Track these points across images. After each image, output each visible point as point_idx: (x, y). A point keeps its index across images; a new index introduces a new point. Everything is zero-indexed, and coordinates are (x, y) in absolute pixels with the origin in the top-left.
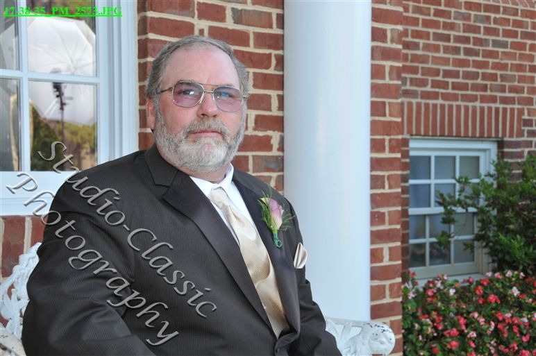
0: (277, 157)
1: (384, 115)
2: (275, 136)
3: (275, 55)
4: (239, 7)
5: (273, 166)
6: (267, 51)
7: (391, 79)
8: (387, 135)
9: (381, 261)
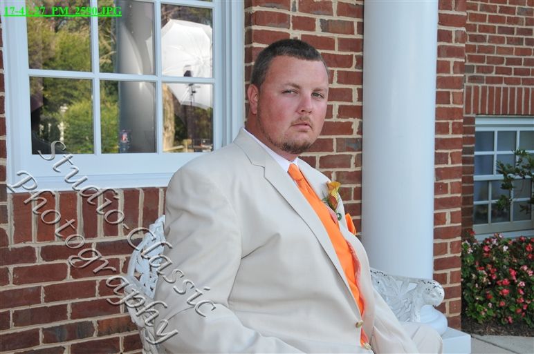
0: (357, 139)
1: (449, 103)
2: (355, 122)
3: (356, 56)
4: (326, 18)
5: (353, 146)
6: (349, 53)
8: (451, 119)
9: (444, 223)
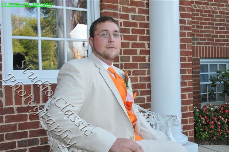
0: (148, 63)
1: (186, 49)
2: (147, 57)
3: (146, 30)
4: (134, 14)
5: (146, 66)
6: (144, 29)
7: (188, 37)
8: (187, 55)
9: (186, 98)
